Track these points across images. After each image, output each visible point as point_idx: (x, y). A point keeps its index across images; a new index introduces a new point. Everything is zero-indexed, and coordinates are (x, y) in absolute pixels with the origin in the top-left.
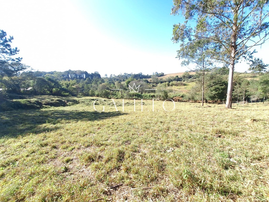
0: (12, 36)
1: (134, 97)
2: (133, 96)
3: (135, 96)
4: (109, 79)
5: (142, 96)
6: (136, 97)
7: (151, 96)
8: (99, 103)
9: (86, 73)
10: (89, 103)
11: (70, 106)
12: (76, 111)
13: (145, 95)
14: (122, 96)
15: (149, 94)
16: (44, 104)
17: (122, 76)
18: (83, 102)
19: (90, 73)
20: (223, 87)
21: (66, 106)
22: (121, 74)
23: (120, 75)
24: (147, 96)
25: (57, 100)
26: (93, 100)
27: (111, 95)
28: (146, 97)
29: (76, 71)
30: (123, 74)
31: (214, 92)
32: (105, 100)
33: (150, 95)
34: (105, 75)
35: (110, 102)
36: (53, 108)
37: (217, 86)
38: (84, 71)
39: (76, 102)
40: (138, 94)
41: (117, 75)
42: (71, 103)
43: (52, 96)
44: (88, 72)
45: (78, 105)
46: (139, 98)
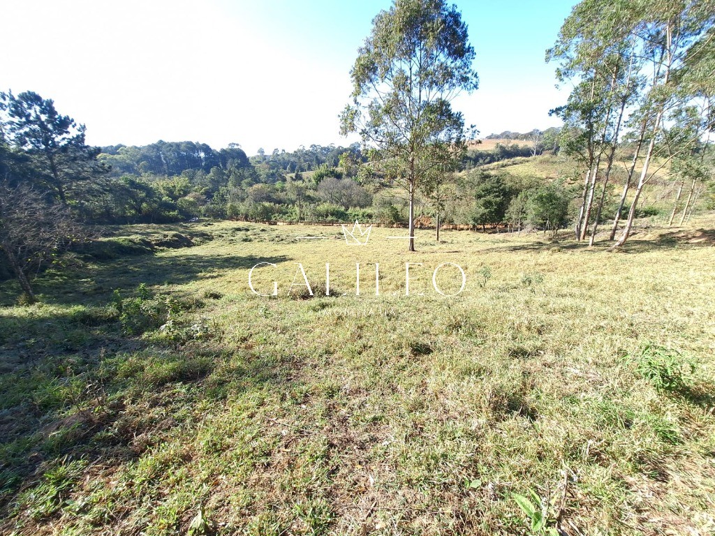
0: (83, 125)
1: (330, 218)
2: (327, 216)
3: (332, 214)
4: (271, 163)
5: (346, 215)
6: (334, 218)
7: (368, 215)
8: (251, 237)
9: (206, 148)
10: (233, 238)
11: (198, 245)
12: (218, 256)
13: (353, 214)
14: (302, 216)
15: (363, 210)
16: (156, 245)
17: (306, 154)
18: (220, 236)
19: (218, 150)
20: (498, 199)
21: (192, 246)
22: (301, 148)
23: (299, 151)
24: (358, 215)
25: (174, 236)
26: (239, 229)
27: (276, 215)
28: (356, 217)
29: (178, 145)
30: (308, 148)
31: (482, 210)
32: (263, 230)
33: (364, 213)
34: (259, 152)
35: (274, 234)
36: (173, 253)
37: (489, 198)
38: (201, 143)
39: (206, 238)
40: (337, 212)
41: (291, 152)
42: (198, 239)
43: (154, 225)
44: (213, 147)
45: (212, 244)
46: (340, 221)
